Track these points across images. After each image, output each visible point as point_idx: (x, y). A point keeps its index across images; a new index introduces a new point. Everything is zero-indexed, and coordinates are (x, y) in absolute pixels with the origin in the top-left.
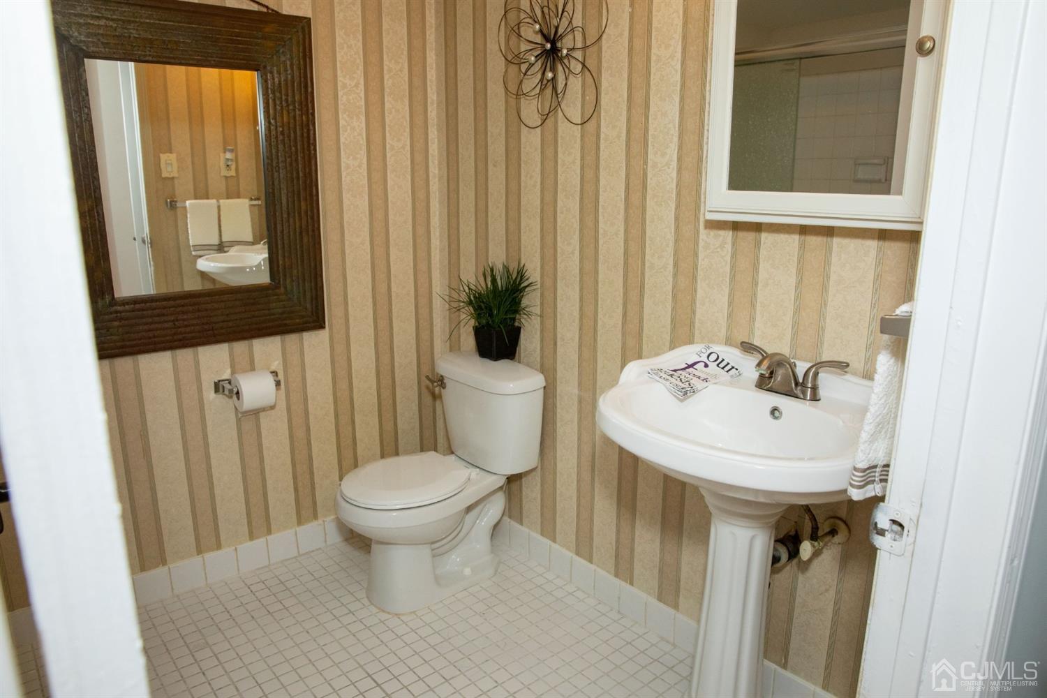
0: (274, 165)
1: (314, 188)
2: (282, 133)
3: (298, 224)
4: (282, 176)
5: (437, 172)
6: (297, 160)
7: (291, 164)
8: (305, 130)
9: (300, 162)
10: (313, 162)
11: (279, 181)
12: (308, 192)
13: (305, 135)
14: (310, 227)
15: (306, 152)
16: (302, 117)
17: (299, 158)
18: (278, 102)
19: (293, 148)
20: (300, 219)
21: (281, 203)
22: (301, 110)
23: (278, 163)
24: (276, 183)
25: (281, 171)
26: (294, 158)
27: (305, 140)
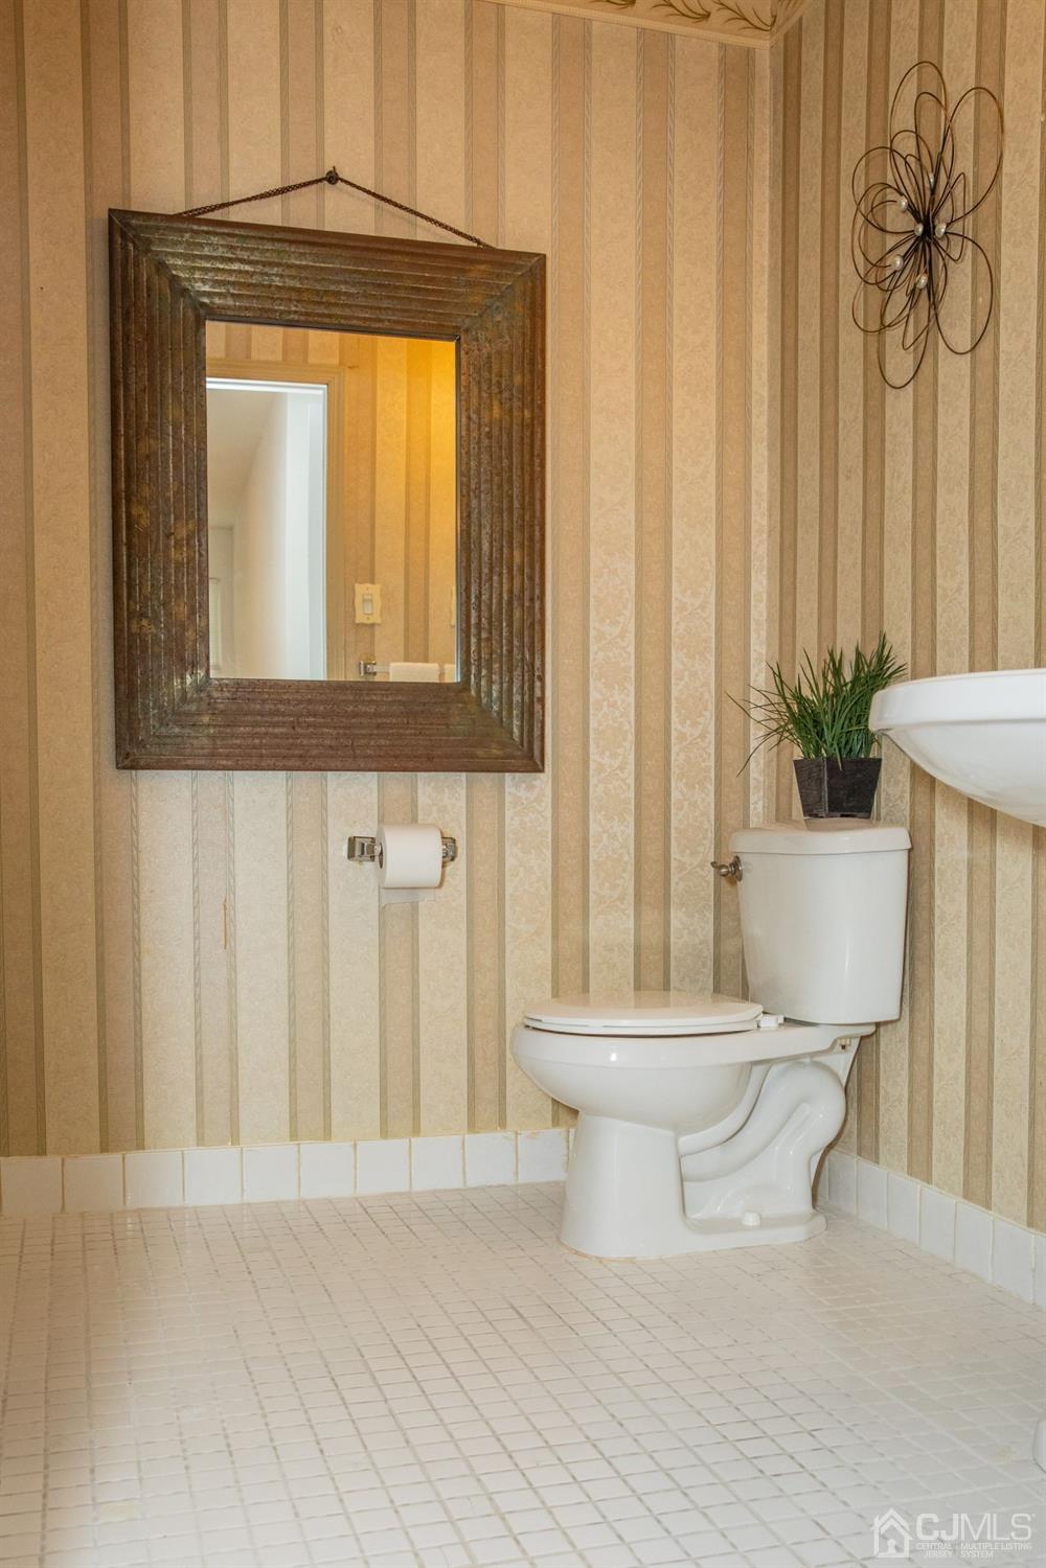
0: (473, 486)
1: (537, 528)
2: (489, 435)
3: (505, 587)
4: (483, 504)
5: (765, 522)
6: (510, 481)
7: (500, 486)
8: (528, 434)
9: (516, 483)
10: (538, 486)
11: (480, 513)
12: (526, 535)
13: (527, 440)
14: (526, 593)
15: (527, 468)
16: (523, 412)
17: (515, 477)
18: (485, 387)
19: (505, 461)
20: (511, 579)
21: (481, 549)
22: (522, 400)
23: (479, 483)
24: (474, 516)
25: (483, 496)
26: (505, 476)
27: (527, 448)
